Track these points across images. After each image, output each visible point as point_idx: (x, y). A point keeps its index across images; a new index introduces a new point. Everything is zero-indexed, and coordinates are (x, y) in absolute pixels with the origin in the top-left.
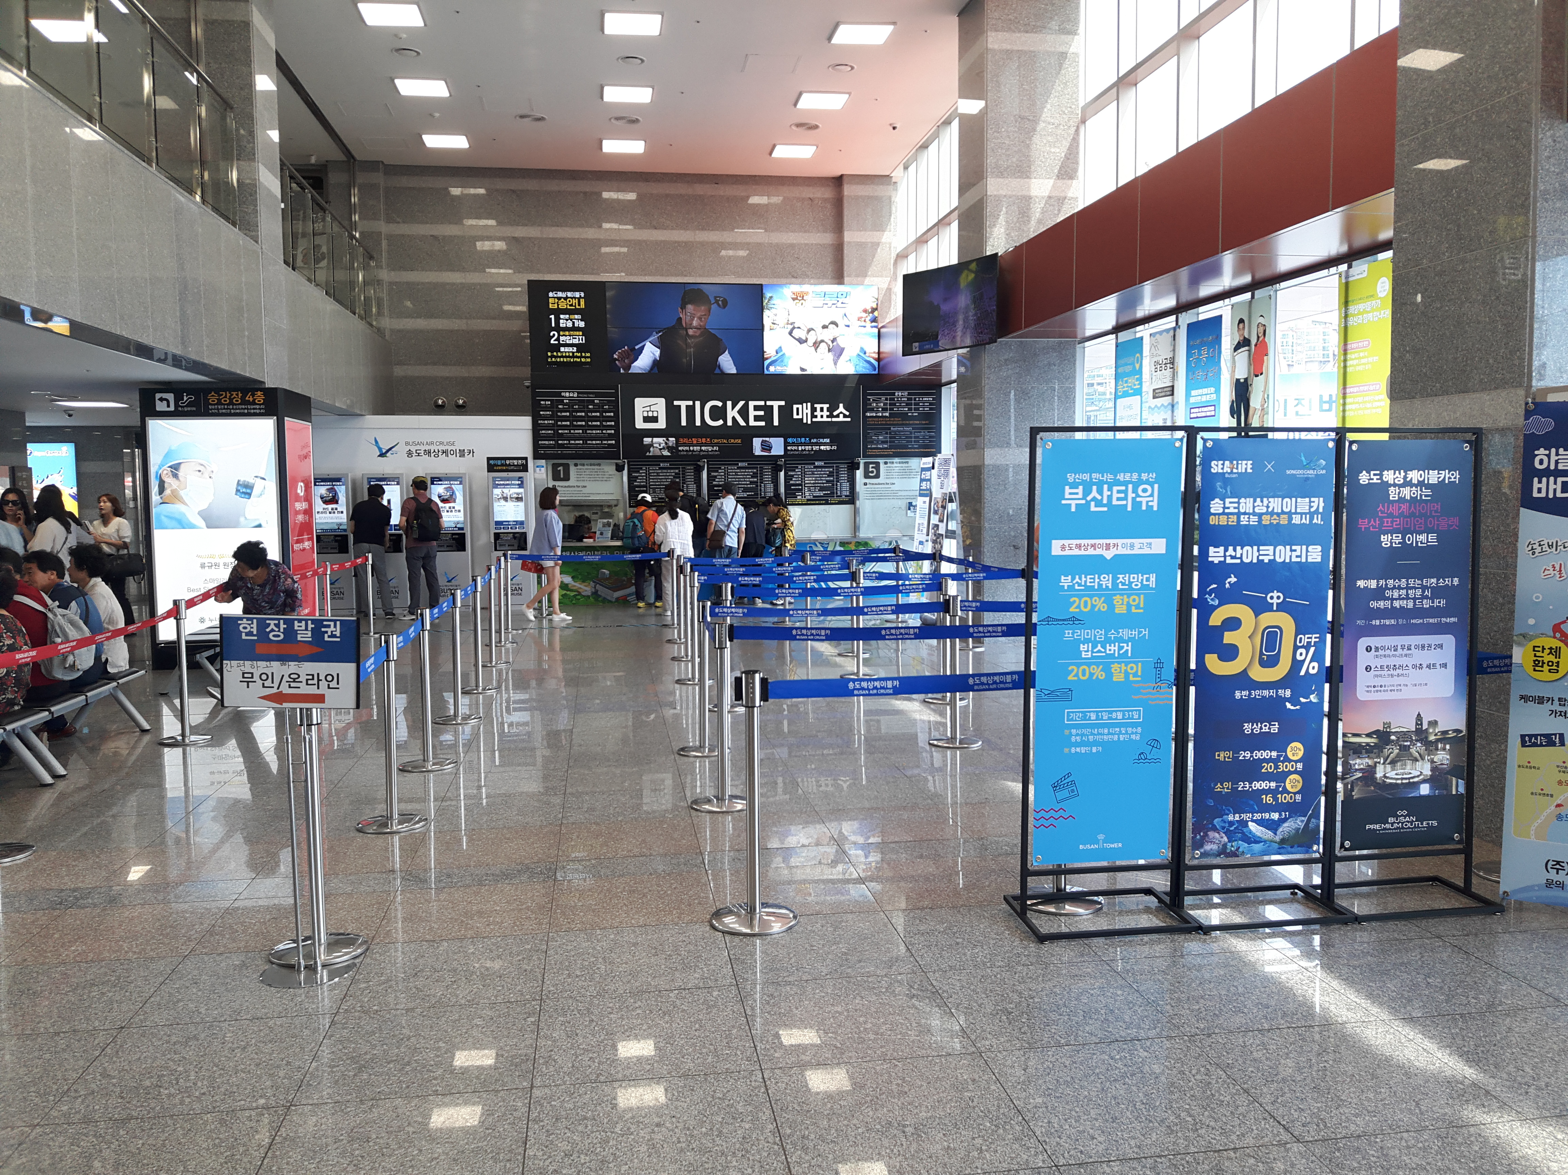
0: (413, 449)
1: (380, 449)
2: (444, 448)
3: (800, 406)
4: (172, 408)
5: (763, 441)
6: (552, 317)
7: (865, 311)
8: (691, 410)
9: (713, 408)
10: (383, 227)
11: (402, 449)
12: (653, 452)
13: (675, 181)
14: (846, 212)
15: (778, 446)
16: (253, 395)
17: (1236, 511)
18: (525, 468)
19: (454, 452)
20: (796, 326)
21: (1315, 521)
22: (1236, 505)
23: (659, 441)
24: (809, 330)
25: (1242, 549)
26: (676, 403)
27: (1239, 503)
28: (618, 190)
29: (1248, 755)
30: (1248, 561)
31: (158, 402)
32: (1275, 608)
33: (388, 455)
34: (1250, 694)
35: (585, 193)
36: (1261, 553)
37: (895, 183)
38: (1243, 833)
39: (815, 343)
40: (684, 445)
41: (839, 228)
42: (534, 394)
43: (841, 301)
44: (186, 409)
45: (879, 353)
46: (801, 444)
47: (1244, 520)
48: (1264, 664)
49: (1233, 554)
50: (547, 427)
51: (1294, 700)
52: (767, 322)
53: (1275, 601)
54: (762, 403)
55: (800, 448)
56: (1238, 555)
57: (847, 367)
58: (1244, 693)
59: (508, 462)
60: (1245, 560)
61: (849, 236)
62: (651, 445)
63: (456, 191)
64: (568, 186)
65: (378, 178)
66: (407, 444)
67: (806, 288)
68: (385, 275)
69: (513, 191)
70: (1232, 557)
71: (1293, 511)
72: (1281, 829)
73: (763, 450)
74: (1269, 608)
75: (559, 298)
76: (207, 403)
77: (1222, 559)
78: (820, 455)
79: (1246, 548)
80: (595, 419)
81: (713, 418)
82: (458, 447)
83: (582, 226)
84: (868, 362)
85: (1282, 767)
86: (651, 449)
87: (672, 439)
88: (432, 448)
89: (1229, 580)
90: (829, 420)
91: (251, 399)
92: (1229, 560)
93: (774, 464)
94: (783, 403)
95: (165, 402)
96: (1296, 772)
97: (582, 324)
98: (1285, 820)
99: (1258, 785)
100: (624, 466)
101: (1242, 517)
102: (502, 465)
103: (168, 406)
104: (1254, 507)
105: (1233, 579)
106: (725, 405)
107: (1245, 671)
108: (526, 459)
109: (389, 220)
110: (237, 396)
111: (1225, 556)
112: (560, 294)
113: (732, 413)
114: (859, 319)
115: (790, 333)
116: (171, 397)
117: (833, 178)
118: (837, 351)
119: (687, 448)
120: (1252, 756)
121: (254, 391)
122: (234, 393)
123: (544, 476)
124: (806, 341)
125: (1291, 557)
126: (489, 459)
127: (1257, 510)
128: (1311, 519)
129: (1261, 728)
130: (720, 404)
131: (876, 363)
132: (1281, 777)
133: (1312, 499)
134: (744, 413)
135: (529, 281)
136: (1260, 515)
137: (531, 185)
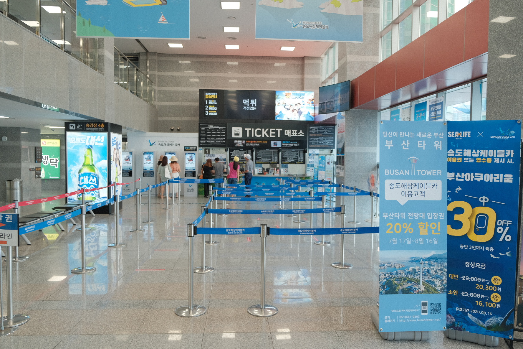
0: (161, 143)
1: (150, 143)
2: (170, 143)
3: (287, 131)
4: (75, 129)
5: (274, 142)
6: (206, 101)
7: (310, 100)
8: (250, 131)
9: (258, 131)
10: (156, 73)
11: (157, 143)
12: (237, 145)
13: (250, 59)
14: (305, 69)
15: (279, 144)
16: (100, 125)
17: (462, 155)
18: (196, 150)
19: (173, 145)
20: (286, 104)
21: (508, 162)
22: (462, 153)
23: (239, 142)
24: (291, 106)
25: (465, 174)
26: (246, 129)
27: (463, 152)
28: (231, 61)
29: (467, 278)
30: (468, 180)
31: (70, 127)
32: (484, 205)
33: (153, 145)
34: (469, 247)
35: (221, 62)
36: (475, 176)
37: (322, 59)
38: (464, 319)
39: (293, 110)
40: (248, 143)
41: (303, 73)
42: (200, 126)
43: (302, 96)
44: (79, 129)
45: (314, 114)
46: (287, 143)
47: (466, 160)
48: (476, 232)
49: (460, 176)
50: (203, 137)
51: (495, 253)
52: (277, 103)
53: (484, 201)
54: (274, 130)
55: (287, 145)
56: (462, 177)
57: (303, 118)
58: (465, 246)
59: (190, 148)
60: (466, 180)
61: (306, 76)
62: (237, 143)
63: (180, 62)
64: (215, 60)
65: (156, 57)
66: (159, 142)
67: (290, 92)
68: (157, 88)
69: (198, 62)
70: (459, 178)
71: (495, 156)
72: (487, 321)
73: (274, 145)
74: (480, 204)
75: (209, 95)
76: (86, 127)
77: (454, 179)
78: (293, 147)
79: (467, 174)
80: (219, 134)
81: (258, 134)
82: (175, 143)
83: (219, 72)
84: (311, 117)
85: (488, 288)
86: (237, 144)
87: (244, 141)
88: (167, 143)
89: (457, 189)
90: (297, 135)
91: (100, 126)
92: (457, 179)
93: (278, 149)
94: (281, 130)
95: (72, 127)
96: (497, 292)
97: (216, 103)
98: (490, 317)
99: (473, 295)
100: (227, 150)
101: (465, 158)
102: (189, 149)
103: (73, 128)
104: (472, 154)
105: (460, 189)
106: (262, 130)
107: (466, 235)
108: (196, 147)
109: (158, 71)
110: (95, 125)
111: (455, 177)
112: (209, 94)
113: (264, 133)
114: (308, 102)
115: (284, 107)
116: (74, 125)
117: (301, 58)
118: (300, 113)
119: (249, 144)
120: (469, 279)
121: (101, 123)
122: (95, 124)
123: (202, 152)
124: (289, 109)
125: (493, 179)
126: (184, 147)
127: (473, 155)
128: (506, 160)
129: (475, 265)
130: (260, 130)
131: (313, 117)
132: (488, 293)
133: (506, 151)
134: (268, 133)
135: (199, 90)
136: (475, 158)
137: (204, 60)
